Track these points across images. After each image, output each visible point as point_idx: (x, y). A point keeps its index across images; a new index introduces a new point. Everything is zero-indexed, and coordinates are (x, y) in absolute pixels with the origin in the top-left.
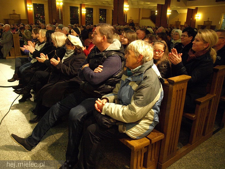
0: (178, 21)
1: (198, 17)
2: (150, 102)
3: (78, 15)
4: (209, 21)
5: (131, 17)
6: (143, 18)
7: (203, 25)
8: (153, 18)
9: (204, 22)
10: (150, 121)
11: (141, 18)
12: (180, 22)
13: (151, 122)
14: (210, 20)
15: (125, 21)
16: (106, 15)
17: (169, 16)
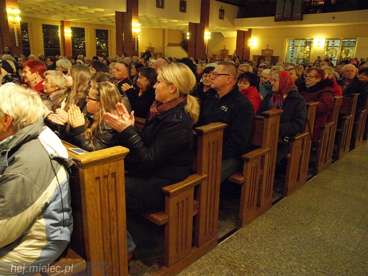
0: (225, 50)
1: (253, 42)
2: (26, 207)
3: (59, 39)
4: (269, 50)
5: (150, 44)
6: (170, 45)
7: (260, 55)
8: (185, 45)
9: (263, 50)
10: (39, 242)
11: (166, 44)
12: (228, 50)
13: (44, 244)
14: (270, 48)
15: (136, 50)
16: (107, 39)
17: (207, 41)
